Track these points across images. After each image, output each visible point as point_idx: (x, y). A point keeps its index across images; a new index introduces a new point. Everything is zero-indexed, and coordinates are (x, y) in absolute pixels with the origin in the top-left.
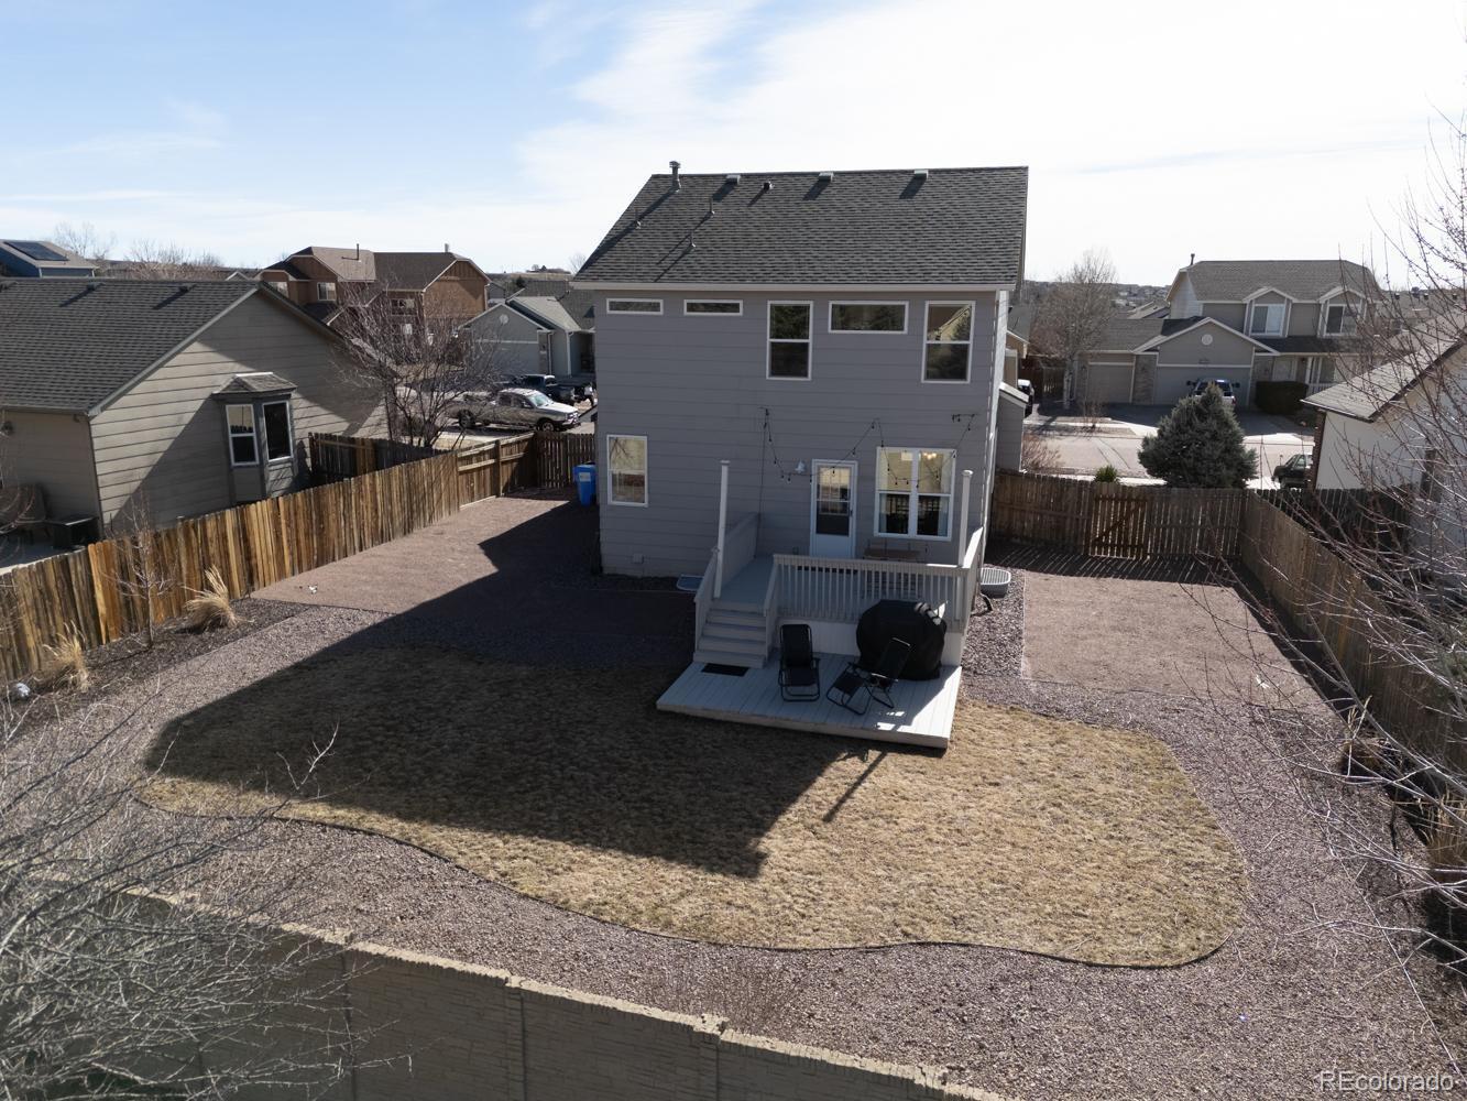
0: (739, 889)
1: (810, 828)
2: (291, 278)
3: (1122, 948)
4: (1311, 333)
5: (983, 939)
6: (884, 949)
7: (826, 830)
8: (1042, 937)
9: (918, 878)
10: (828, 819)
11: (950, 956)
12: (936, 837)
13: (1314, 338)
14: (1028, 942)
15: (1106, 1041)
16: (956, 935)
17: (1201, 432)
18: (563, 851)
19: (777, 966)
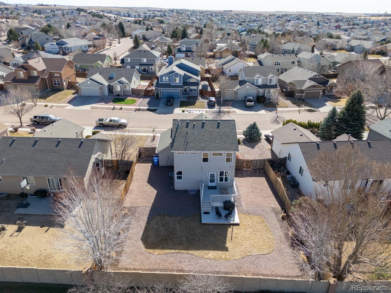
0: (227, 253)
1: (230, 241)
2: (24, 71)
3: (265, 252)
4: (266, 84)
5: (253, 254)
6: (244, 257)
7: (231, 241)
8: (258, 252)
9: (244, 247)
10: (231, 240)
11: (251, 256)
12: (244, 240)
13: (266, 85)
14: (257, 253)
15: (266, 263)
16: (250, 254)
17: (254, 131)
18: (206, 252)
19: (235, 262)
